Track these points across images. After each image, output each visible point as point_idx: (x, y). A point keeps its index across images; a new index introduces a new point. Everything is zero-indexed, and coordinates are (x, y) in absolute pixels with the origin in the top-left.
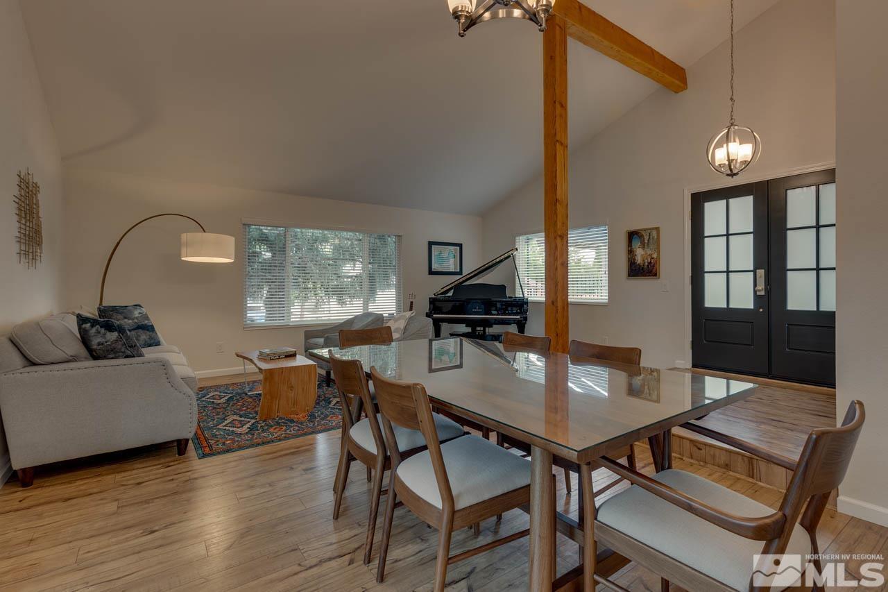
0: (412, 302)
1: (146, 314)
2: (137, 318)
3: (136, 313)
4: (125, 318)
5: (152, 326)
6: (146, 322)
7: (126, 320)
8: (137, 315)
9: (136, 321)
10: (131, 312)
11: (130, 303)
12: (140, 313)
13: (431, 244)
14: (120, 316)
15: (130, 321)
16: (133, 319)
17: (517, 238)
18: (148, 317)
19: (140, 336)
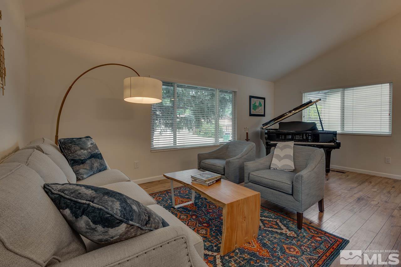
0: (247, 133)
1: (95, 144)
2: (90, 148)
3: (89, 144)
4: (82, 149)
5: (100, 154)
6: (97, 151)
7: (82, 151)
8: (90, 146)
9: (89, 151)
10: (85, 143)
11: (83, 135)
12: (92, 144)
13: (251, 97)
14: (77, 148)
15: (86, 151)
16: (87, 150)
17: (303, 94)
18: (97, 147)
19: (93, 164)
